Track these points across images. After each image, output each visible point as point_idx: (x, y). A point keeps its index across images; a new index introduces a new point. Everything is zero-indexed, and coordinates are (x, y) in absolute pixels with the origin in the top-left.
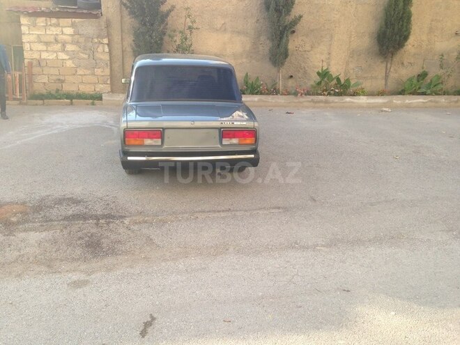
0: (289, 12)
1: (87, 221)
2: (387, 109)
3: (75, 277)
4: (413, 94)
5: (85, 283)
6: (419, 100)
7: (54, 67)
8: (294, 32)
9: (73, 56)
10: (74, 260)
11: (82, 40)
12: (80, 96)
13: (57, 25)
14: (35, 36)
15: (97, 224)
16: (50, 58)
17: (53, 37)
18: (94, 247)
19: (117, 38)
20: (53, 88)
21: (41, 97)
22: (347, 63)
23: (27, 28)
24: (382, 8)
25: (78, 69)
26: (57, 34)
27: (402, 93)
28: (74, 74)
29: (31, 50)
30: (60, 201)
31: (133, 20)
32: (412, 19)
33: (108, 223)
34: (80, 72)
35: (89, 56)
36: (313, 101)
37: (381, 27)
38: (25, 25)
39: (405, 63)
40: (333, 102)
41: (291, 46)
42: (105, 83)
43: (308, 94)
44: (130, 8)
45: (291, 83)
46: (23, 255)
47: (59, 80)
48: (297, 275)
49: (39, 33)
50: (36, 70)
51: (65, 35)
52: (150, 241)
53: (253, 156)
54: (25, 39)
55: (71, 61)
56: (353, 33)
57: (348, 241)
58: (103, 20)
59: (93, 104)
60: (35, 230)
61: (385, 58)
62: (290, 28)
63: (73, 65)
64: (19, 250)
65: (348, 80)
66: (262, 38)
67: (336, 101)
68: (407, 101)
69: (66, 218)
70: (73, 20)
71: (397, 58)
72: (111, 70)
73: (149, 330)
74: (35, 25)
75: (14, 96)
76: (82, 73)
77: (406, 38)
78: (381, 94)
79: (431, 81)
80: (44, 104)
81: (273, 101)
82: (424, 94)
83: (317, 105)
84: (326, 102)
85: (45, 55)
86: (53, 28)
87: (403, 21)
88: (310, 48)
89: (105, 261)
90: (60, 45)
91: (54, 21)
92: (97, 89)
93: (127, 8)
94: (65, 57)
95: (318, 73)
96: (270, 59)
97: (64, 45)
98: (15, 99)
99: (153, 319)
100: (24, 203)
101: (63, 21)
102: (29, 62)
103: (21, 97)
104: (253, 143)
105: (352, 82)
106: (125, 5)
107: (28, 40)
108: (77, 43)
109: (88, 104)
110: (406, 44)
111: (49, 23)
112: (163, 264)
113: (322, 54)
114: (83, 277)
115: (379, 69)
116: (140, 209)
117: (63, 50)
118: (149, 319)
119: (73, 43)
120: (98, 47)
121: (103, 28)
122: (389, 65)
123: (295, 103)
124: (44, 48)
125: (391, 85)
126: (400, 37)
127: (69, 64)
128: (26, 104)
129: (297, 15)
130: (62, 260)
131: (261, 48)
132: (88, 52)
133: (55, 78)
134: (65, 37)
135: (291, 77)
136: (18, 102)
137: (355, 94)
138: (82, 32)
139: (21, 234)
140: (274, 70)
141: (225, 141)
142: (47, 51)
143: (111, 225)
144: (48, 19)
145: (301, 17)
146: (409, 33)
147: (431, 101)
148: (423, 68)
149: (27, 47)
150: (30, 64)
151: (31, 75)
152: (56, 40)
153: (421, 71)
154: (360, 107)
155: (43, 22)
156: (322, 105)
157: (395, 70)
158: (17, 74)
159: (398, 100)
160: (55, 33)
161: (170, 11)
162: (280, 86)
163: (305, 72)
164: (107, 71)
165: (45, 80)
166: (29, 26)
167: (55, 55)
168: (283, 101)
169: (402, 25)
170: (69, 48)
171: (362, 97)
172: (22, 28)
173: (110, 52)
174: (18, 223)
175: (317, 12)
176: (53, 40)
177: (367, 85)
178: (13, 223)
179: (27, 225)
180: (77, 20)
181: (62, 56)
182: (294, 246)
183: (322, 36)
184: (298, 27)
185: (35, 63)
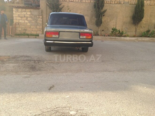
0: (102, 8)
1: (31, 61)
2: (136, 41)
3: (25, 76)
4: (145, 37)
5: (29, 77)
6: (147, 39)
7: (23, 25)
8: (104, 15)
9: (30, 22)
10: (25, 71)
11: (33, 16)
12: (32, 35)
13: (25, 11)
14: (18, 15)
15: (35, 62)
16: (22, 22)
17: (23, 15)
18: (33, 69)
19: (45, 16)
20: (23, 32)
21: (19, 35)
22: (122, 27)
23: (15, 12)
24: (134, 8)
25: (31, 26)
26: (25, 14)
27: (141, 36)
28: (30, 28)
29: (16, 19)
30: (22, 56)
31: (50, 10)
32: (144, 12)
33: (38, 63)
34: (32, 27)
35: (35, 22)
36: (110, 38)
37: (134, 14)
38: (14, 11)
39: (142, 26)
40: (117, 39)
41: (103, 20)
42: (40, 31)
43: (109, 36)
44: (50, 6)
45: (103, 32)
46: (7, 70)
47: (25, 29)
48: (108, 77)
49: (19, 14)
50: (17, 26)
51: (28, 15)
52: (53, 68)
53: (91, 43)
54: (14, 15)
55: (29, 23)
56: (124, 16)
57: (126, 70)
58: (40, 10)
59: (36, 37)
60: (12, 63)
61: (135, 25)
62: (103, 14)
63: (30, 25)
64: (6, 68)
65: (123, 32)
66: (94, 17)
67: (119, 38)
68: (143, 39)
69: (24, 60)
70: (31, 10)
71: (139, 25)
72: (42, 27)
73: (52, 89)
74: (18, 11)
75: (10, 34)
76: (33, 27)
77: (142, 18)
78: (134, 36)
79: (151, 33)
80: (19, 37)
81: (97, 38)
82: (149, 37)
83: (112, 39)
84: (115, 39)
85: (20, 21)
86: (24, 12)
87: (141, 12)
88: (109, 21)
89: (37, 72)
90: (26, 18)
91: (24, 10)
92: (37, 33)
93: (48, 6)
94: (27, 22)
95: (112, 29)
96: (96, 24)
97: (27, 18)
98: (10, 35)
99: (53, 86)
100: (9, 56)
101: (27, 10)
102: (15, 23)
103: (12, 34)
104: (91, 38)
105: (124, 33)
106: (48, 5)
107: (15, 16)
108: (31, 17)
109: (34, 37)
110: (142, 20)
111: (22, 11)
112: (58, 74)
113: (114, 23)
114: (28, 76)
115: (133, 28)
116: (50, 59)
117: (27, 20)
118: (52, 86)
119: (30, 17)
120: (38, 19)
121: (40, 12)
122: (137, 27)
123: (104, 39)
124: (20, 19)
125: (138, 34)
126: (140, 17)
127: (29, 24)
128: (13, 37)
129: (105, 10)
130: (21, 71)
131: (93, 21)
132: (35, 20)
133: (24, 29)
134: (27, 15)
135: (103, 30)
136: (11, 36)
137: (125, 36)
138: (33, 14)
139: (7, 64)
140: (97, 28)
141: (81, 37)
142: (21, 20)
143: (40, 63)
144: (22, 9)
145: (106, 10)
146: (143, 16)
147: (151, 39)
148: (148, 29)
149: (15, 18)
150: (16, 24)
151: (16, 28)
152: (25, 17)
153: (148, 30)
154: (127, 41)
155: (20, 10)
156: (114, 39)
157: (139, 29)
158: (11, 27)
159: (140, 39)
160: (24, 14)
161: (63, 7)
162: (99, 33)
163: (108, 29)
164: (41, 27)
165: (20, 29)
166: (16, 11)
167: (24, 21)
168: (100, 38)
169: (141, 13)
170: (29, 19)
171: (127, 37)
172: (14, 12)
173: (42, 21)
174: (7, 61)
175: (112, 9)
176: (23, 16)
177: (129, 34)
178: (5, 61)
179: (9, 62)
180: (32, 10)
181: (26, 21)
182: (106, 71)
183: (113, 17)
184: (105, 14)
185: (17, 23)
